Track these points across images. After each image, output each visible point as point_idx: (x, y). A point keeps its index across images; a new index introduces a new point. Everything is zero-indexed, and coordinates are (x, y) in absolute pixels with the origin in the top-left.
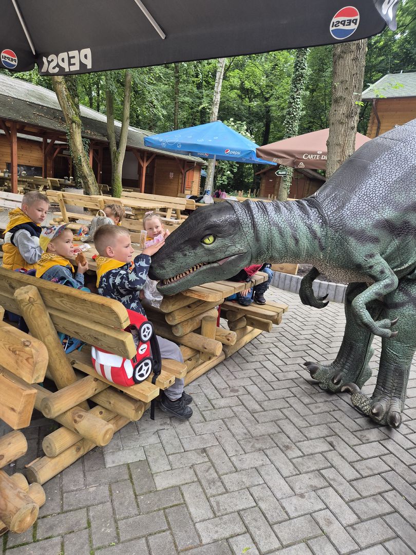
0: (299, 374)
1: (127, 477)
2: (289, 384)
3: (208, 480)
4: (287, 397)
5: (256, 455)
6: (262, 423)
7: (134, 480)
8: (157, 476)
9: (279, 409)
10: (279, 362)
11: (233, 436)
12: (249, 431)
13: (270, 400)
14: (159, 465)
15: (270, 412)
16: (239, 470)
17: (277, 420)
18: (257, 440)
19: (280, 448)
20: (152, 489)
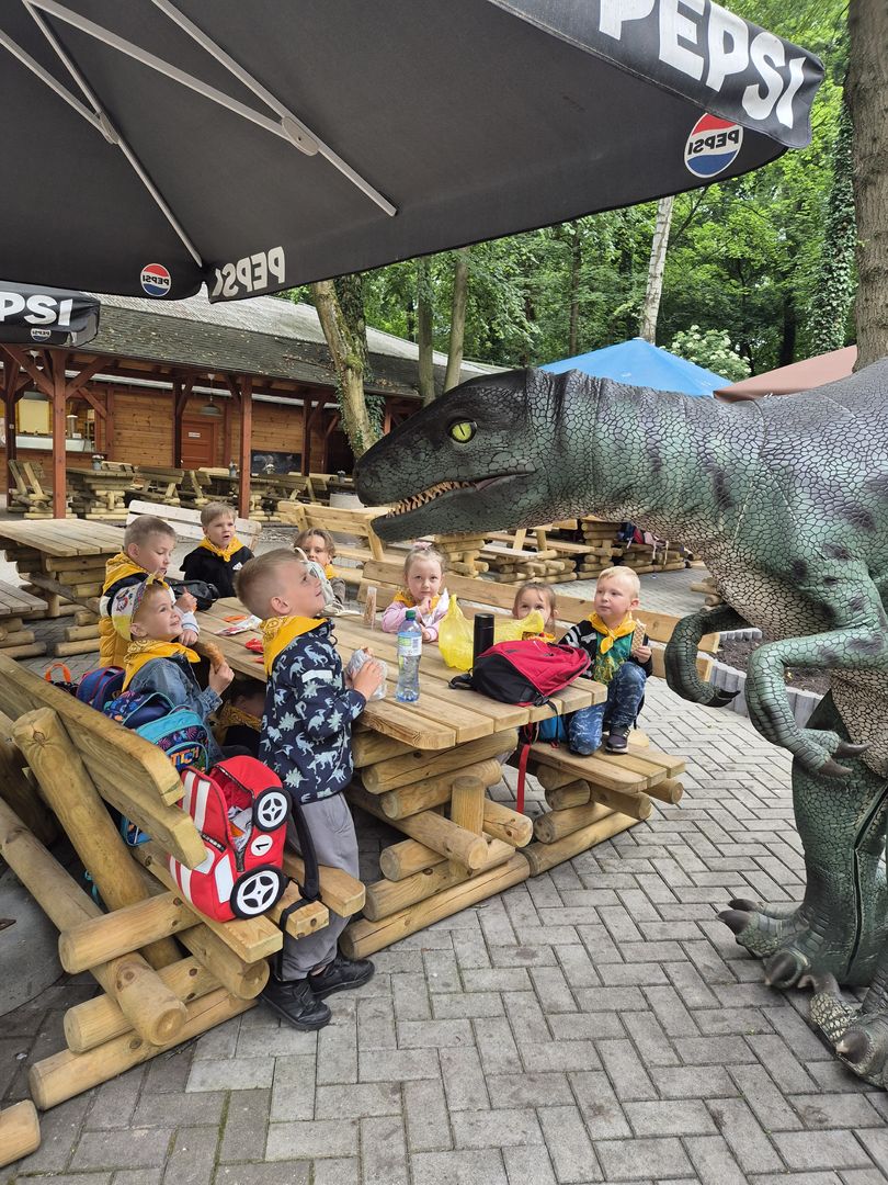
0: (702, 930)
1: (215, 1119)
2: (667, 951)
3: (379, 1159)
4: (649, 985)
5: (515, 1117)
6: (562, 1040)
7: (226, 1131)
8: (275, 1129)
9: (616, 1011)
10: (663, 895)
11: (481, 1062)
12: (520, 1058)
13: (603, 985)
14: (291, 1106)
15: (593, 1015)
16: (459, 1146)
17: (600, 1039)
18: (532, 1080)
19: (579, 1110)
20: (254, 1157)
